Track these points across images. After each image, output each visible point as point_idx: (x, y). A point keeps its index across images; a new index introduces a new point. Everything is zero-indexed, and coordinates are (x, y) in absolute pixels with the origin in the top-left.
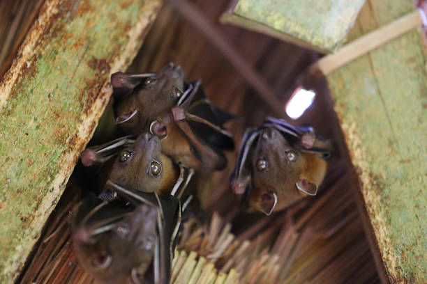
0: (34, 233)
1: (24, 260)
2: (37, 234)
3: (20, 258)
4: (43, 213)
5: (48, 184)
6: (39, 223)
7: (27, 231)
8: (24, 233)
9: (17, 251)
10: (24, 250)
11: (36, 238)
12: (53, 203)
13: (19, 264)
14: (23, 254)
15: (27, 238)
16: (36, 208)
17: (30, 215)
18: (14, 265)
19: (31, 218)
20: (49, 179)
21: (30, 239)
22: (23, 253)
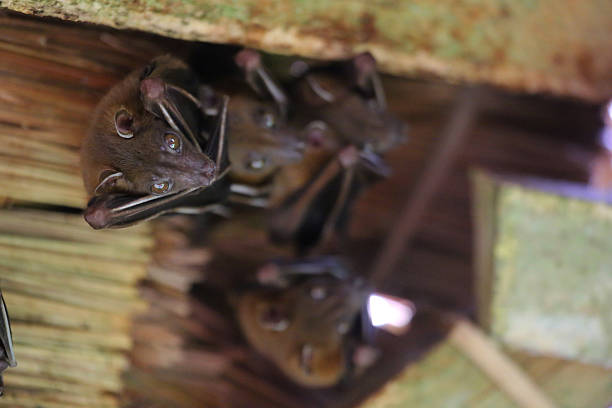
0: (122, 19)
1: (82, 19)
2: (122, 24)
3: (84, 13)
4: (153, 22)
5: (192, 15)
6: (137, 21)
7: (122, 9)
8: (118, 6)
9: (92, 5)
10: (96, 14)
11: (117, 24)
12: (169, 31)
13: (75, 14)
14: (90, 16)
15: (113, 12)
16: (156, 11)
17: (144, 5)
18: (73, 7)
19: (140, 8)
20: (199, 14)
21: (112, 17)
22: (92, 14)
